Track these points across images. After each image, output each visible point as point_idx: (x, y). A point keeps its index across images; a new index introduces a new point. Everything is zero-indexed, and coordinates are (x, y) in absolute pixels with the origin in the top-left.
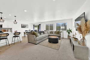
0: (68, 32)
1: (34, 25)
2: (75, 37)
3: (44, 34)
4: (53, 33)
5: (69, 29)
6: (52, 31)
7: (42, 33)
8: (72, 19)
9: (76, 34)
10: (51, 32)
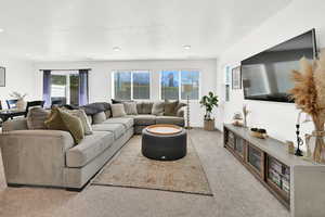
0: (207, 105)
1: (47, 73)
2: (241, 122)
3: (111, 116)
4: (153, 111)
5: (211, 94)
6: (146, 101)
7: (103, 115)
8: (215, 60)
9: (245, 113)
10: (143, 106)
